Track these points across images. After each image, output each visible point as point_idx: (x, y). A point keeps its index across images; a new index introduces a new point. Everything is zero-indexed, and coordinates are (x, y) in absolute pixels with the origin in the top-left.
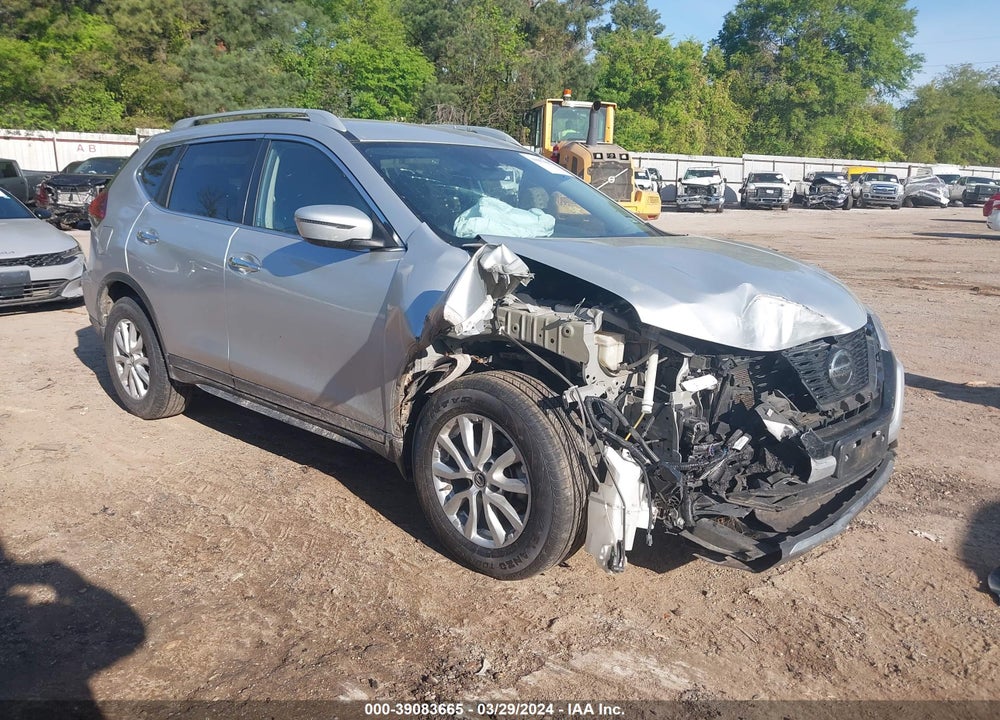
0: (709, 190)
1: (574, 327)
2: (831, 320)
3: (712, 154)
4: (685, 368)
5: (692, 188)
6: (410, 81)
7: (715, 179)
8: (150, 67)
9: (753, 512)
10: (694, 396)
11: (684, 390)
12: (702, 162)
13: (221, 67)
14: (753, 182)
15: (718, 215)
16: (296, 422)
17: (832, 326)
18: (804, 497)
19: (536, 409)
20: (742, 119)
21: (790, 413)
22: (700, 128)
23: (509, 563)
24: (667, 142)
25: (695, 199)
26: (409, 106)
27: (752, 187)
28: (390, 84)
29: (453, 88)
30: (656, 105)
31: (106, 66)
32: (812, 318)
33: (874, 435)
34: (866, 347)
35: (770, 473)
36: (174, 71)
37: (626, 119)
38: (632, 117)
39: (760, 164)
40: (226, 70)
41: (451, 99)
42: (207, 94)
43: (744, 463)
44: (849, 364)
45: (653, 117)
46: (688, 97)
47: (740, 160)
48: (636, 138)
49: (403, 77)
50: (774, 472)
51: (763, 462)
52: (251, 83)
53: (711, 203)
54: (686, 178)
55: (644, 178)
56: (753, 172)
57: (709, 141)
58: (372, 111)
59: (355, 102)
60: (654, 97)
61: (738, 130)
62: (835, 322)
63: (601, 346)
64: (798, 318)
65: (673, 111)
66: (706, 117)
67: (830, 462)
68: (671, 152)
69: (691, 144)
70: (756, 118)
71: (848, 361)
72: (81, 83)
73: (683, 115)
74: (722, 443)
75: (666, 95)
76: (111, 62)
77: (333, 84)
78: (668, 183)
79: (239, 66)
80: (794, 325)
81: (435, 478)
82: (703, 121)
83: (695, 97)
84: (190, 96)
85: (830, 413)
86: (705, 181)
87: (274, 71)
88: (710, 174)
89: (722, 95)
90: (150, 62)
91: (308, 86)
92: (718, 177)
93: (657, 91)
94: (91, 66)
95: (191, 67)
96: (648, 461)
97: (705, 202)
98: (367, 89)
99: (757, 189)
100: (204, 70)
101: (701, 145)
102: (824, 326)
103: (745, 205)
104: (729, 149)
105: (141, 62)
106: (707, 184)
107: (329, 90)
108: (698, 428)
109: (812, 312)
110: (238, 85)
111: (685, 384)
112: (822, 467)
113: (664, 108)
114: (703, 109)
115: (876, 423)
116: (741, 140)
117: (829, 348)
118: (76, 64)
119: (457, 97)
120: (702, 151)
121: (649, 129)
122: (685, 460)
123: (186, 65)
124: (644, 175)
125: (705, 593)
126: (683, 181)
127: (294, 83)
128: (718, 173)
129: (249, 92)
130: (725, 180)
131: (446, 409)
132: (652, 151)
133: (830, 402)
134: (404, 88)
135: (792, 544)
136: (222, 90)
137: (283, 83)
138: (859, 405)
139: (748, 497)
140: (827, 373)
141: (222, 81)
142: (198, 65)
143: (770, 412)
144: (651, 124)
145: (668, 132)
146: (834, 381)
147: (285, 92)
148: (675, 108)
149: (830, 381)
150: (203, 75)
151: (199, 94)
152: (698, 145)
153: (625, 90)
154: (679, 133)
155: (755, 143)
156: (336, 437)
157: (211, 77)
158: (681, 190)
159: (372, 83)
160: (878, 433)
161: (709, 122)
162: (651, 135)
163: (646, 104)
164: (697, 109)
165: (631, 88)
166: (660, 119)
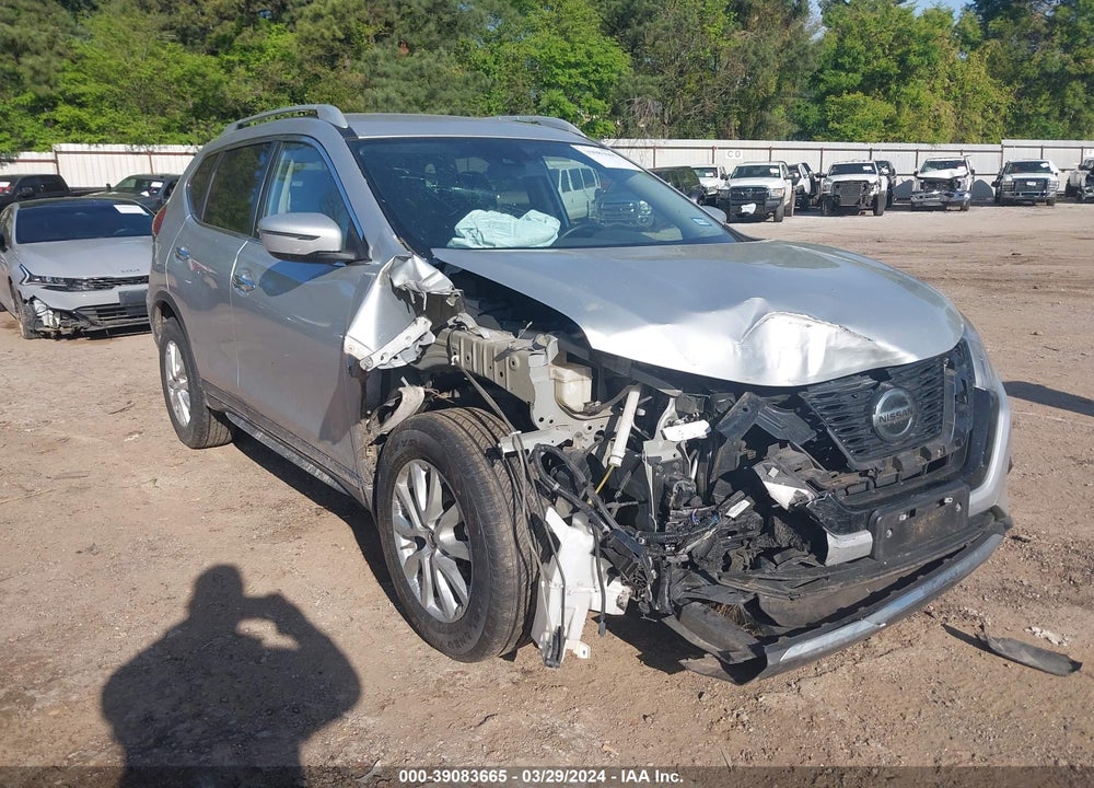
0: (952, 184)
1: (519, 357)
2: (883, 344)
3: (962, 141)
4: (670, 410)
5: (930, 183)
6: (605, 75)
7: (961, 171)
8: (332, 75)
9: (756, 599)
10: (679, 447)
11: (665, 438)
12: (947, 151)
13: (403, 70)
14: (1009, 173)
15: (962, 214)
16: (295, 459)
17: (886, 354)
18: (839, 580)
19: (478, 457)
20: (1003, 97)
21: (811, 472)
22: (947, 111)
23: (456, 641)
24: (905, 129)
25: (934, 196)
26: (602, 103)
27: (1009, 178)
28: (582, 81)
29: (651, 79)
30: (894, 87)
31: (290, 77)
32: (854, 343)
33: (942, 503)
34: (942, 385)
35: (779, 550)
36: (357, 78)
37: (856, 105)
38: (862, 102)
39: (1021, 150)
40: (408, 73)
41: (649, 92)
42: (387, 100)
43: (749, 534)
44: (906, 408)
45: (889, 100)
46: (934, 75)
47: (998, 147)
48: (867, 126)
49: (597, 71)
50: (786, 549)
51: (772, 534)
52: (434, 86)
53: (953, 199)
54: (923, 171)
55: (870, 172)
56: (1012, 161)
57: (960, 127)
58: (561, 110)
59: (544, 103)
60: (890, 77)
61: (997, 110)
62: (892, 348)
63: (558, 381)
64: (832, 344)
65: (914, 93)
66: (956, 97)
67: (863, 540)
68: (910, 141)
69: (936, 130)
70: (1020, 95)
71: (906, 403)
72: (265, 95)
73: (925, 96)
74: (713, 508)
75: (906, 73)
76: (295, 71)
77: (520, 82)
78: (906, 179)
79: (421, 68)
80: (828, 351)
81: (396, 534)
82: (952, 102)
83: (943, 74)
84: (370, 103)
85: (871, 473)
86: (945, 174)
87: (456, 71)
88: (954, 165)
89: (977, 70)
90: (332, 69)
91: (493, 85)
92: (964, 168)
93: (895, 69)
94: (276, 78)
95: (373, 73)
96: (607, 528)
97: (946, 199)
98: (557, 86)
99: (1015, 181)
100: (386, 75)
101: (949, 132)
102: (875, 353)
103: (999, 201)
104: (985, 135)
105: (323, 71)
106: (948, 177)
107: (515, 88)
108: (680, 488)
109: (855, 335)
110: (419, 89)
111: (667, 432)
112: (845, 546)
113: (903, 89)
114: (953, 88)
115: (945, 487)
116: (1000, 123)
117: (875, 387)
118: (260, 75)
119: (655, 90)
120: (949, 137)
121: (885, 115)
122: (662, 528)
123: (367, 71)
124: (870, 168)
125: (700, 695)
126: (919, 175)
127: (479, 83)
128: (963, 163)
129: (431, 96)
130: (973, 172)
131: (398, 453)
132: (886, 141)
133: (870, 459)
134: (599, 83)
135: (786, 647)
136: (403, 94)
137: (467, 84)
138: (925, 462)
139: (747, 579)
140: (870, 421)
141: (404, 86)
142: (380, 69)
143: (774, 472)
144: (887, 109)
145: (907, 116)
146: (882, 431)
147: (469, 93)
148: (917, 89)
149: (874, 430)
150: (384, 80)
151: (379, 100)
152: (943, 131)
153: (855, 71)
154: (920, 118)
155: (1019, 126)
156: (326, 478)
157: (393, 82)
158: (916, 186)
159: (563, 79)
160: (947, 500)
161: (960, 104)
162: (886, 122)
163: (881, 85)
164: (944, 89)
165: (863, 68)
166: (898, 103)
